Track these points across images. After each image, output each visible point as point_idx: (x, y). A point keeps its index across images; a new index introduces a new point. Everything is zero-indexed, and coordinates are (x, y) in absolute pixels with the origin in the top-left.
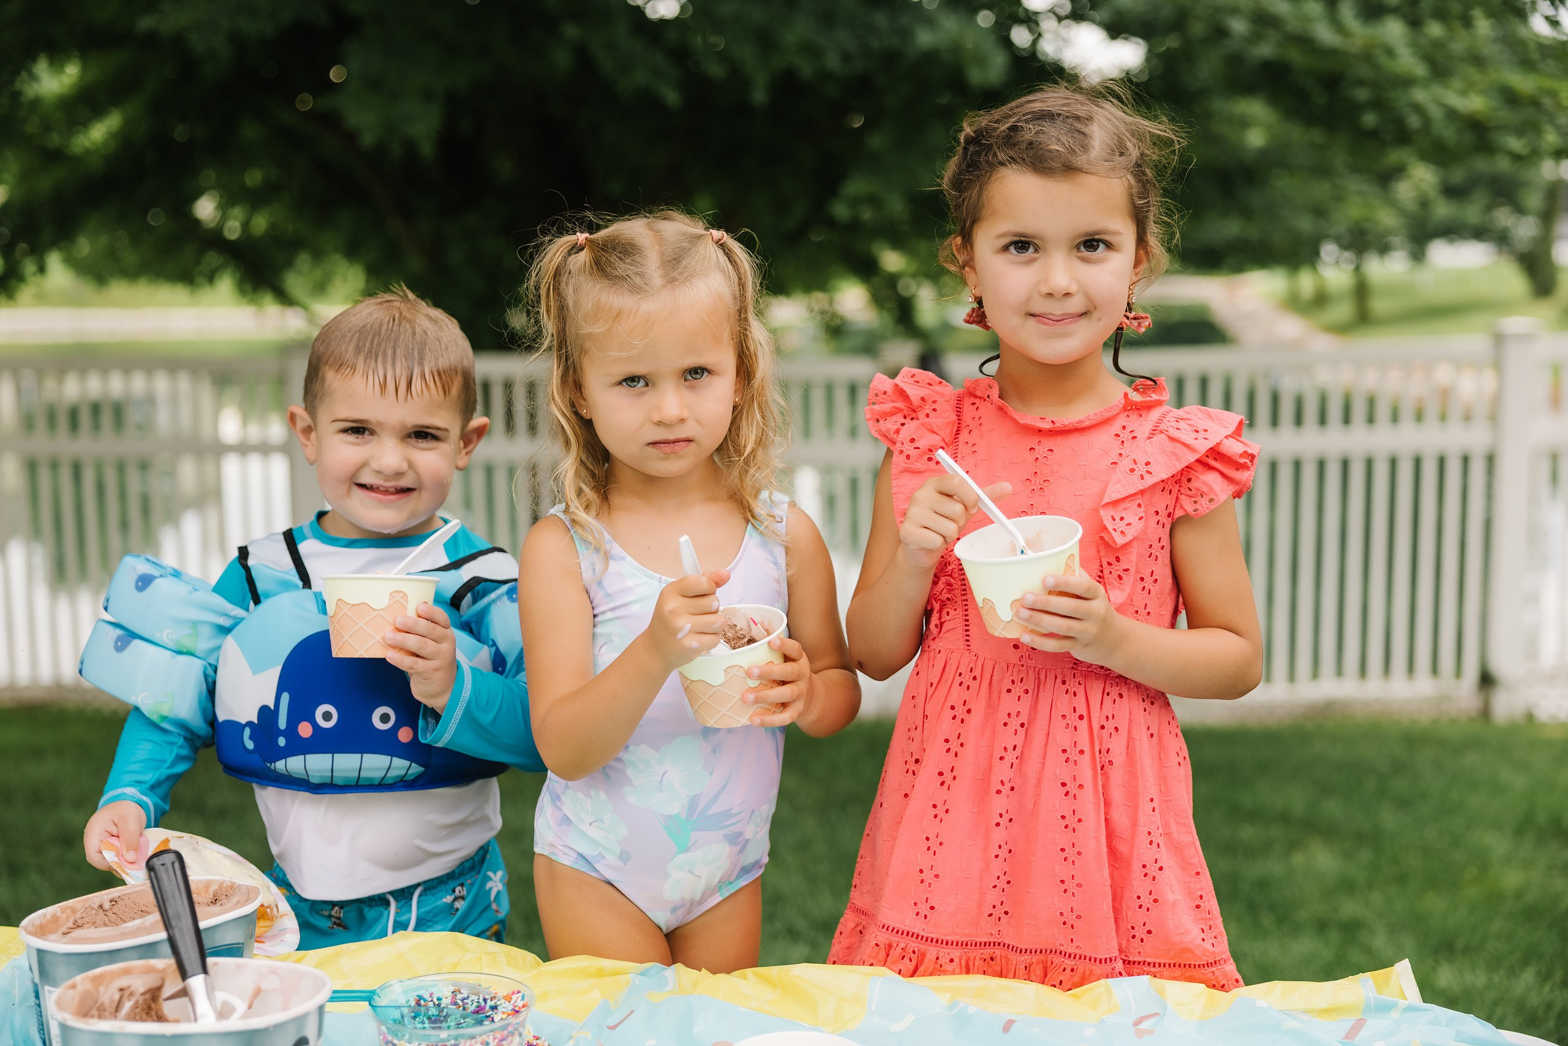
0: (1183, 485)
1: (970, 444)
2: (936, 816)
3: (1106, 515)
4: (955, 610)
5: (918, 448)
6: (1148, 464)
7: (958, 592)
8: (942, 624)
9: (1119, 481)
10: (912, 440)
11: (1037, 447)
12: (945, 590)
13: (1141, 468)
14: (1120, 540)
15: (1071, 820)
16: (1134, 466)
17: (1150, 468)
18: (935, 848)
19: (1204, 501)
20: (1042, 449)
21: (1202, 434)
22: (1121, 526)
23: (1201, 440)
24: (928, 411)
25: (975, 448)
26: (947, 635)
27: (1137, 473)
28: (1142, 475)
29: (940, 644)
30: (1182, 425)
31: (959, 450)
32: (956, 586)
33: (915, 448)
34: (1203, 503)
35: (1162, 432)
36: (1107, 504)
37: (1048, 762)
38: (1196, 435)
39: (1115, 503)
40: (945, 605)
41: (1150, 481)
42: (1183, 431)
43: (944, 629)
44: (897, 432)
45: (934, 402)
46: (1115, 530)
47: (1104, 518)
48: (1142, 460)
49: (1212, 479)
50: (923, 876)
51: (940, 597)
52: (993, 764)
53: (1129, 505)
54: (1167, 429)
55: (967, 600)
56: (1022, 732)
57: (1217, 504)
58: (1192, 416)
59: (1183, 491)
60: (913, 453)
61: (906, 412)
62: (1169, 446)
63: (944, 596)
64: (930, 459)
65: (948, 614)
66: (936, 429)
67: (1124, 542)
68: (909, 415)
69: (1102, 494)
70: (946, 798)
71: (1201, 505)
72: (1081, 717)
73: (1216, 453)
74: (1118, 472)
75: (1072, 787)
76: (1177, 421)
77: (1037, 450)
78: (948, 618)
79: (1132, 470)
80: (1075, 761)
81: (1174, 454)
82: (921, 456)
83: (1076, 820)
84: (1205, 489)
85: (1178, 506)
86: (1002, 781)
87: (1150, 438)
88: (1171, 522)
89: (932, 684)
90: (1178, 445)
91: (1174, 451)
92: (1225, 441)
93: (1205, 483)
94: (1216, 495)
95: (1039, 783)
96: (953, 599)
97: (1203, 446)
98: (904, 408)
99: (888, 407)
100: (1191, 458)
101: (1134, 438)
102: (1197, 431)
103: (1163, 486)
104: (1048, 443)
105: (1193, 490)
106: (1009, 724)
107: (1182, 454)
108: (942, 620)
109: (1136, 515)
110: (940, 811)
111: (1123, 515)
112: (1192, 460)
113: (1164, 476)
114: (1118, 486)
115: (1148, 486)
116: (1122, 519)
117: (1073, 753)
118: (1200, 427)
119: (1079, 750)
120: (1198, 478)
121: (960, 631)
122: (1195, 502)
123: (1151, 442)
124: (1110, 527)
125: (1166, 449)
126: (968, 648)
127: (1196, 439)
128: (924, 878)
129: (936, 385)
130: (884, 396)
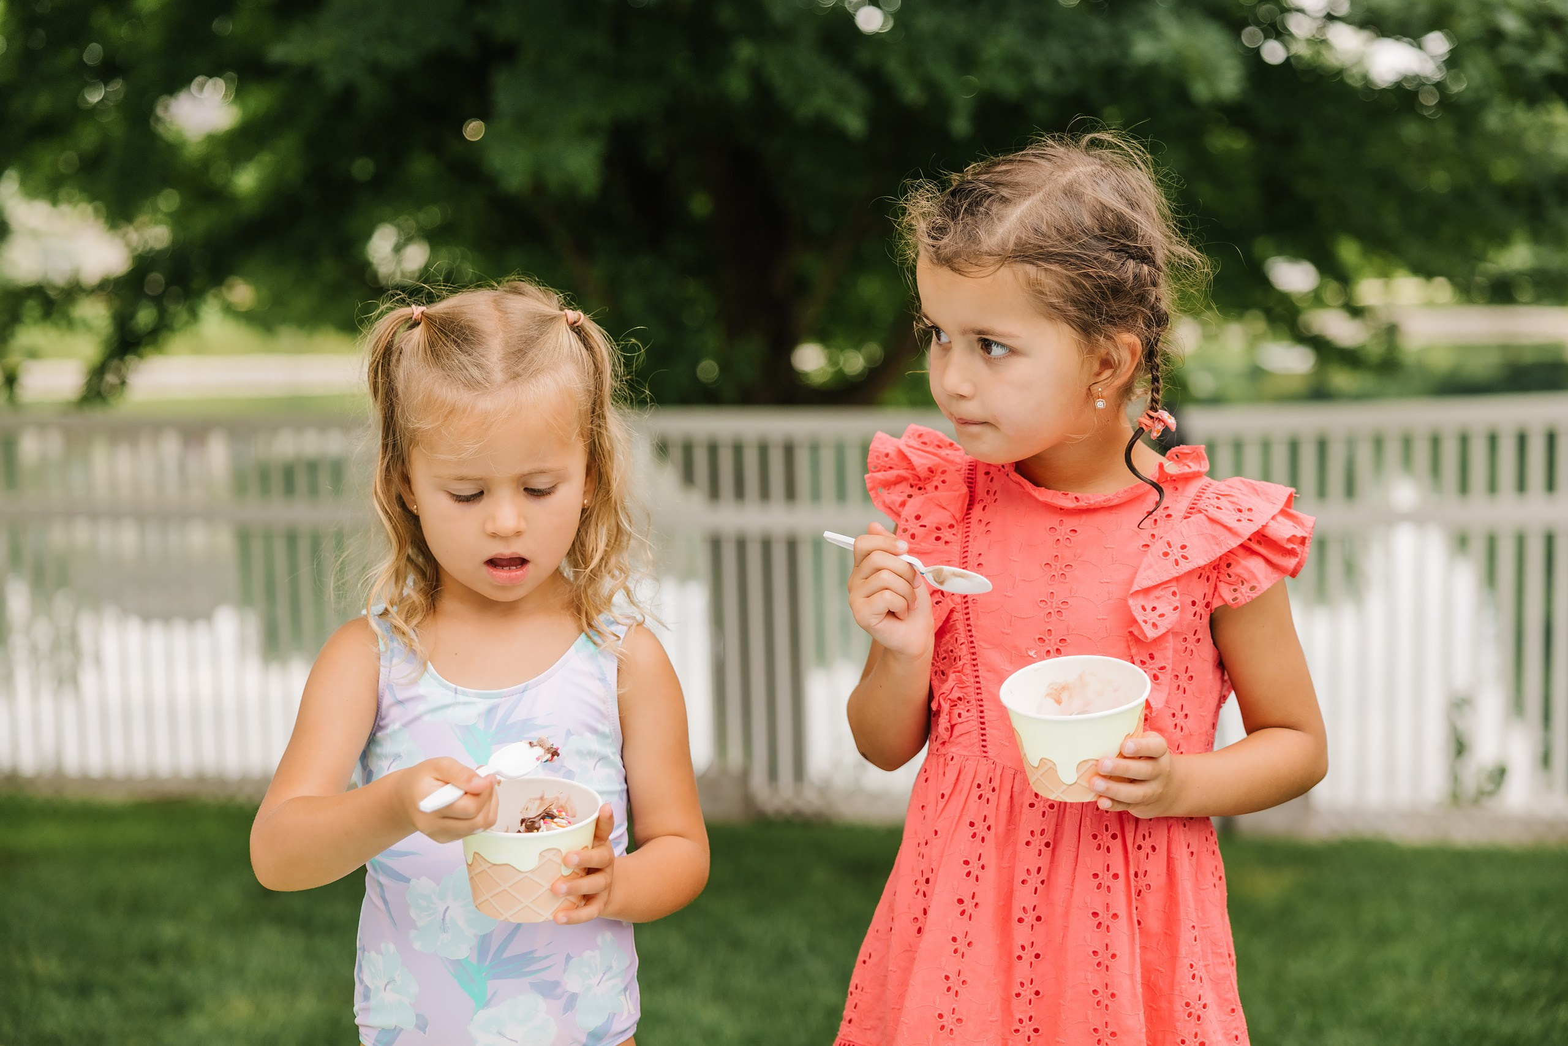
0: (1222, 571)
1: (984, 522)
2: (956, 951)
3: (1135, 605)
4: (968, 711)
5: (925, 526)
6: (1183, 547)
7: (971, 690)
8: (952, 727)
9: (1150, 566)
10: (918, 518)
11: (1058, 527)
12: (955, 688)
13: (1176, 552)
14: (1151, 633)
15: (1103, 956)
16: (1168, 550)
17: (1185, 552)
18: (957, 988)
19: (1244, 589)
20: (1063, 530)
21: (1245, 515)
22: (1153, 617)
23: (1245, 522)
24: (935, 483)
25: (989, 527)
26: (960, 739)
27: (1171, 558)
28: (1176, 561)
29: (953, 750)
30: (1224, 502)
31: (971, 529)
32: (968, 684)
33: (921, 526)
34: (1243, 591)
35: (1200, 512)
36: (1137, 592)
37: (1077, 888)
38: (1238, 515)
39: (1147, 591)
40: (956, 705)
41: (1185, 567)
42: (1224, 510)
43: (956, 732)
44: (903, 504)
45: (944, 472)
46: (1145, 622)
47: (1133, 608)
48: (1177, 543)
49: (1255, 565)
51: (950, 697)
52: (1015, 888)
53: (1162, 593)
54: (1206, 508)
55: (982, 700)
56: (1047, 852)
57: (1259, 593)
58: (1234, 492)
59: (1221, 578)
60: (919, 532)
61: (913, 483)
62: (1208, 527)
63: (955, 695)
64: (938, 539)
65: (960, 715)
66: (944, 505)
67: (1156, 636)
68: (916, 485)
69: (1131, 581)
70: (967, 929)
71: (1241, 593)
72: (1114, 837)
73: (1261, 537)
74: (1150, 555)
75: (1104, 918)
76: (1218, 498)
77: (1058, 531)
78: (960, 720)
79: (1166, 554)
80: (1108, 887)
81: (1214, 537)
82: (927, 535)
83: (1110, 956)
84: (1246, 576)
85: (1216, 594)
86: (1024, 908)
87: (1186, 518)
88: (1209, 613)
89: (943, 796)
90: (1218, 527)
91: (1214, 534)
92: (1272, 523)
93: (1246, 569)
94: (1259, 582)
95: (1067, 914)
96: (965, 699)
97: (1247, 530)
98: (910, 476)
99: (891, 475)
100: (1234, 543)
101: (1169, 516)
102: (1240, 511)
103: (1200, 573)
104: (1071, 522)
105: (1233, 576)
106: (1033, 844)
107: (1222, 538)
108: (953, 723)
109: (1170, 604)
110: (961, 944)
111: (1155, 605)
112: (1234, 546)
113: (1202, 563)
114: (1149, 572)
115: (1182, 572)
116: (1154, 609)
117: (1105, 878)
118: (1244, 506)
119: (1112, 873)
120: (1238, 563)
121: (975, 735)
122: (1235, 590)
123: (1188, 522)
124: (1140, 619)
125: (1205, 531)
126: (985, 754)
127: (1239, 520)
129: (946, 447)
130: (886, 459)
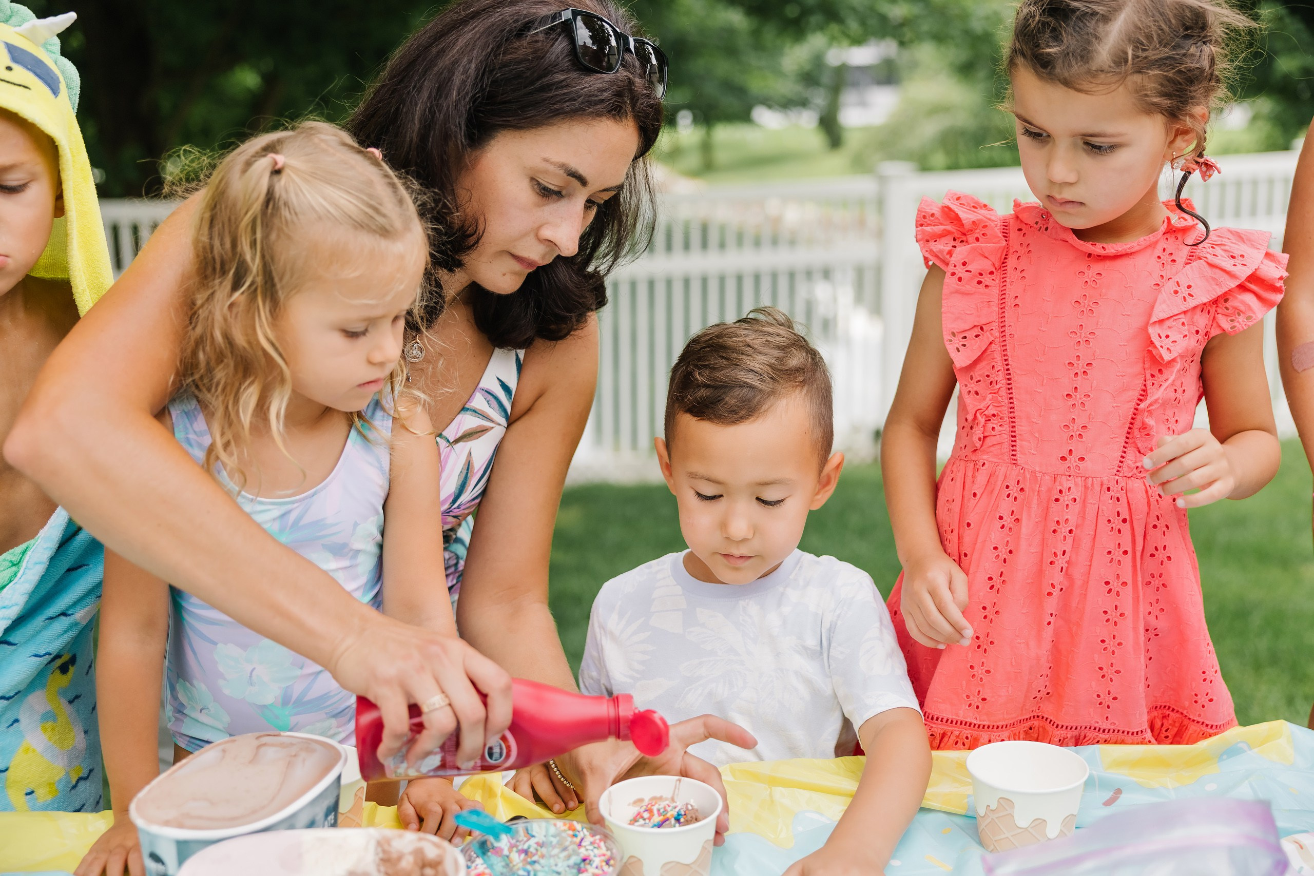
0: (1220, 305)
1: (1019, 269)
2: (985, 617)
3: (1153, 332)
4: (1000, 426)
5: (970, 272)
6: (1189, 287)
7: (1005, 410)
8: (985, 437)
9: (1164, 302)
10: (964, 264)
11: (1086, 271)
12: (990, 407)
13: (1184, 291)
14: (1167, 357)
15: (1113, 615)
16: (1178, 289)
17: (1191, 291)
18: (985, 647)
19: (1241, 319)
20: (1091, 274)
21: (1239, 261)
22: (1167, 343)
23: (1239, 267)
24: (977, 235)
25: (1024, 274)
26: (992, 449)
27: (1180, 295)
28: (1184, 297)
29: (985, 457)
30: (1218, 251)
31: (1008, 275)
32: (1003, 404)
33: (967, 271)
34: (1240, 320)
35: (1200, 258)
36: (1155, 322)
37: (1094, 563)
38: (1232, 261)
39: (1161, 322)
40: (990, 420)
41: (1192, 303)
42: (1220, 257)
43: (989, 441)
44: (950, 253)
45: (985, 227)
46: (1162, 347)
47: (1152, 336)
48: (1184, 284)
49: (1249, 298)
50: (975, 671)
51: (986, 413)
52: (1044, 568)
53: (1174, 323)
54: (1205, 255)
55: (1014, 418)
56: (1070, 538)
57: (1255, 321)
58: (1225, 241)
59: (1219, 311)
60: (965, 276)
61: (956, 236)
62: (1208, 271)
63: (991, 411)
64: (979, 282)
65: (993, 428)
66: (986, 255)
67: (1170, 359)
68: (959, 238)
69: (1150, 316)
70: (995, 600)
71: (1238, 322)
72: (1124, 521)
73: (1254, 278)
74: (1164, 293)
75: (1115, 585)
76: (1212, 247)
77: (1086, 274)
78: (993, 433)
79: (1176, 292)
80: (1119, 561)
81: (1214, 279)
82: (972, 279)
83: (1119, 614)
84: (1242, 308)
85: (1215, 325)
86: (1052, 584)
87: (1187, 264)
88: (1207, 341)
89: (975, 495)
90: (1217, 271)
91: (1214, 276)
92: (1262, 267)
93: (1243, 302)
94: (1254, 313)
95: (1086, 583)
96: (998, 415)
97: (1243, 273)
98: (954, 231)
99: (939, 229)
100: (1232, 284)
101: (1173, 261)
102: (1233, 257)
103: (1203, 308)
104: (1097, 267)
105: (1231, 309)
106: (1059, 531)
107: (1222, 279)
108: (986, 434)
109: (1180, 333)
110: (990, 612)
111: (1169, 333)
112: (1233, 286)
113: (1205, 300)
114: (1164, 306)
115: (1190, 308)
116: (1167, 337)
117: (1117, 554)
118: (1237, 253)
119: (1123, 550)
120: (1236, 298)
121: (1006, 446)
122: (1232, 320)
123: (1192, 267)
124: (1158, 344)
125: (1206, 274)
126: (1014, 462)
127: (1235, 265)
128: (976, 673)
129: (981, 208)
130: (932, 218)
